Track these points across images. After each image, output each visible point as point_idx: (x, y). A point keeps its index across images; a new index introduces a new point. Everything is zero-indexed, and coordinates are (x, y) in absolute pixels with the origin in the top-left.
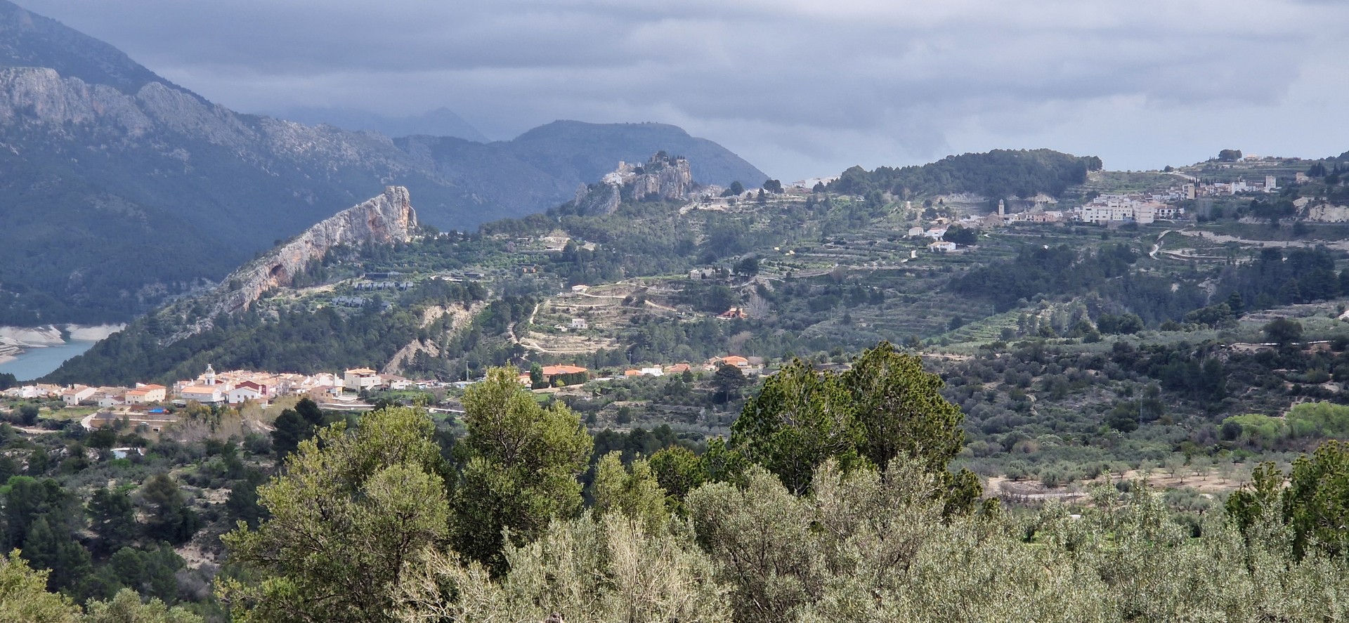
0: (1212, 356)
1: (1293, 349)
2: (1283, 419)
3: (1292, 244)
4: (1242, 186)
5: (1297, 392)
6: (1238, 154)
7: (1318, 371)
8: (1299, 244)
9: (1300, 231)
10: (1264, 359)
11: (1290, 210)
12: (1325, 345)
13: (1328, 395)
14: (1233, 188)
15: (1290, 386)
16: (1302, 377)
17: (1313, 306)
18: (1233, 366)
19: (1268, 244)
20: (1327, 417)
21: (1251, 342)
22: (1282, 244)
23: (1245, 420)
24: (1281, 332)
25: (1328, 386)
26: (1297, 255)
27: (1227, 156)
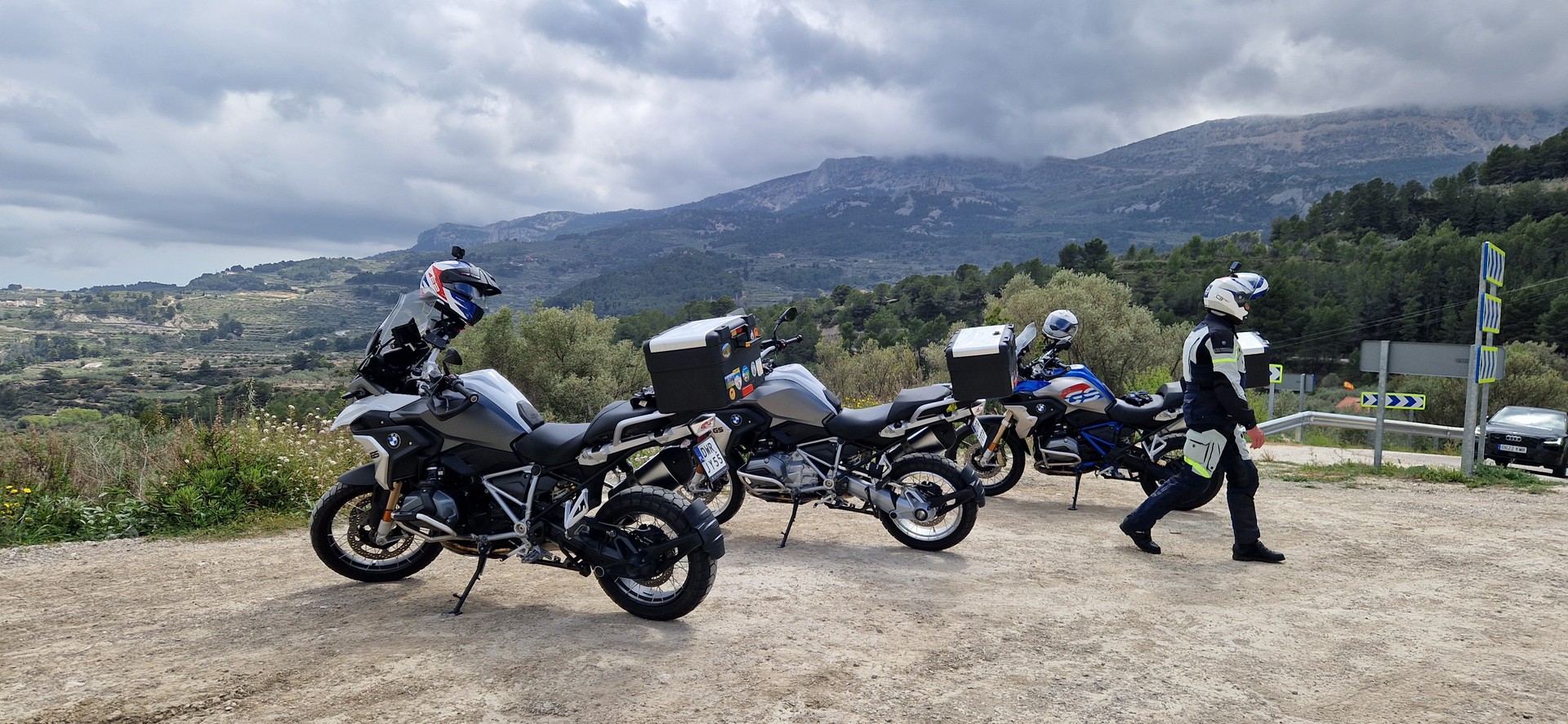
0: (9, 387)
1: (57, 383)
2: (53, 417)
3: (53, 332)
4: (24, 303)
5: (60, 404)
6: (20, 287)
7: (72, 393)
8: (57, 333)
9: (57, 327)
10: (39, 388)
11: (51, 316)
12: (76, 381)
13: (78, 405)
14: (18, 303)
15: (56, 401)
16: (62, 397)
17: (67, 362)
18: (22, 392)
19: (39, 332)
20: (79, 415)
21: (33, 380)
22: (48, 332)
23: (32, 419)
24: (50, 376)
25: (77, 401)
26: (55, 338)
27: (12, 287)
